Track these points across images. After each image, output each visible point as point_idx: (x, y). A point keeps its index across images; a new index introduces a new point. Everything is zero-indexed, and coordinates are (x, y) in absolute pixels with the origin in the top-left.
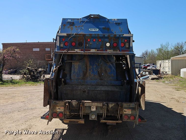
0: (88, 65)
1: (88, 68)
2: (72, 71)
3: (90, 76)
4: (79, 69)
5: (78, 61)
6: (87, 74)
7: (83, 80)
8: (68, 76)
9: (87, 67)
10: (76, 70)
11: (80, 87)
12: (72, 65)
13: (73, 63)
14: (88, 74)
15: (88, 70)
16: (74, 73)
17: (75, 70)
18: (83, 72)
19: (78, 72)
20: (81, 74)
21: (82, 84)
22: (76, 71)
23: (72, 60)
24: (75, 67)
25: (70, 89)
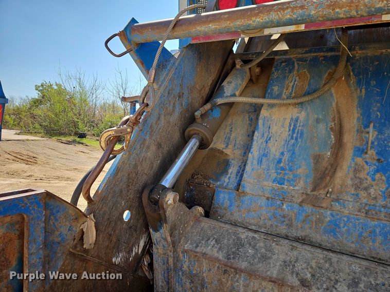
0: (352, 121)
1: (350, 140)
2: (255, 151)
3: (357, 187)
4: (293, 141)
5: (295, 101)
6: (339, 174)
7: (308, 208)
8: (233, 170)
9: (339, 132)
10: (275, 149)
11: (282, 257)
12: (260, 122)
13: (264, 113)
14: (343, 175)
15: (349, 152)
16: (260, 162)
17: (270, 145)
18: (317, 159)
19: (286, 157)
20: (300, 171)
21: (300, 234)
22: (273, 150)
23: (264, 97)
24: (274, 129)
25: (217, 260)
